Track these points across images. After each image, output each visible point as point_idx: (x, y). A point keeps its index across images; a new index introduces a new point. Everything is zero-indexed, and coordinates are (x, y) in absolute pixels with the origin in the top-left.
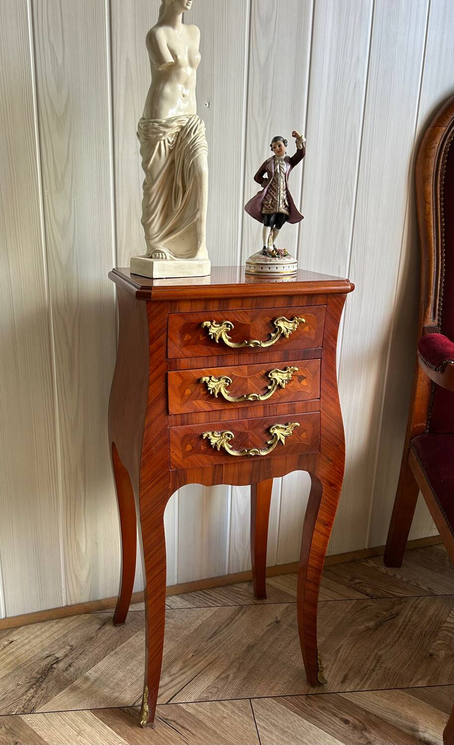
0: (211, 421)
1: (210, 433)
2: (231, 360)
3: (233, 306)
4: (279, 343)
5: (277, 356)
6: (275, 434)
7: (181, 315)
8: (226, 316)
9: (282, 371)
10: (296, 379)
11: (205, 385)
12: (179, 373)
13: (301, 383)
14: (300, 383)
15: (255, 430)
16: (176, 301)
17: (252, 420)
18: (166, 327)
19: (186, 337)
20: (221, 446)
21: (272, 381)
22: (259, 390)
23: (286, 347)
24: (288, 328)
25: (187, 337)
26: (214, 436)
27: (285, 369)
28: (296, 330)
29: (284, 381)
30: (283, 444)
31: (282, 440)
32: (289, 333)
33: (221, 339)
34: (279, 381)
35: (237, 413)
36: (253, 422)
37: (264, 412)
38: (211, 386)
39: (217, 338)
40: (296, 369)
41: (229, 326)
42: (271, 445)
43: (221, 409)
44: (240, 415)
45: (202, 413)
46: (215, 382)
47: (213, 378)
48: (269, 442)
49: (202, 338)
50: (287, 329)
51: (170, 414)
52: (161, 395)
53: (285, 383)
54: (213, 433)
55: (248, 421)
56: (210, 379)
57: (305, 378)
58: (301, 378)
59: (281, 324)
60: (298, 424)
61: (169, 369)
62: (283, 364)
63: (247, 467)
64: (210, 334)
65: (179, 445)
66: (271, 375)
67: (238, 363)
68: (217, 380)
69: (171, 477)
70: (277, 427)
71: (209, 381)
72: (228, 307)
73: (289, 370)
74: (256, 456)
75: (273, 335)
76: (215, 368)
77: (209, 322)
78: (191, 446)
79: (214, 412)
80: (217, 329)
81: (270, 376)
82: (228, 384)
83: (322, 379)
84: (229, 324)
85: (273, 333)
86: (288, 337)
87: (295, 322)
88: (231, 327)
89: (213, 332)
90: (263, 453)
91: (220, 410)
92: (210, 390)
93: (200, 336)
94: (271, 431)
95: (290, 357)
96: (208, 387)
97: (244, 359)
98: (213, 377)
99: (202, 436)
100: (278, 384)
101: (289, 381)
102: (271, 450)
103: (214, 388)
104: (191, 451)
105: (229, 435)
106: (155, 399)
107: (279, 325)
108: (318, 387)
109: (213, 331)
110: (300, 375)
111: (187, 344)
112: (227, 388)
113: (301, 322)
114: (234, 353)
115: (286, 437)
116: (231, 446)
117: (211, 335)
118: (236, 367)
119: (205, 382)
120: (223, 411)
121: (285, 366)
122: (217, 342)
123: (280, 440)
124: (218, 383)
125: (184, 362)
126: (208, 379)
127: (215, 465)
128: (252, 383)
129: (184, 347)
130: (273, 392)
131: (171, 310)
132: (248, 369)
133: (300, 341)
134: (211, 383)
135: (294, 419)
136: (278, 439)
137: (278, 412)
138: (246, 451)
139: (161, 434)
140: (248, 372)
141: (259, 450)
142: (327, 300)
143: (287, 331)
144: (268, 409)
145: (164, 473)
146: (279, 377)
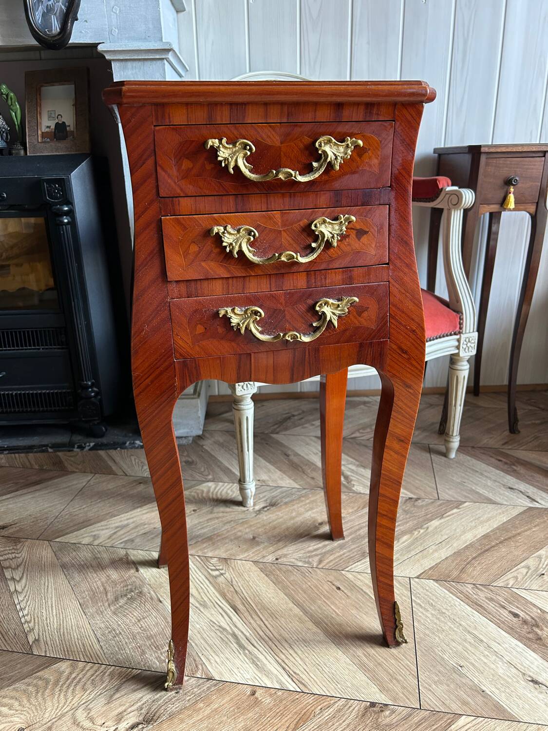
0: (230, 292)
1: (229, 310)
2: (256, 202)
3: (252, 116)
4: (325, 178)
5: (324, 199)
6: (324, 313)
7: (173, 129)
8: (244, 132)
9: (332, 220)
10: (353, 234)
11: (218, 238)
12: (178, 219)
13: (361, 240)
14: (359, 240)
15: (295, 307)
16: (163, 105)
17: (290, 293)
18: (152, 148)
19: (184, 165)
20: (246, 328)
21: (318, 235)
22: (298, 249)
23: (337, 185)
24: (337, 154)
25: (186, 164)
26: (235, 314)
27: (336, 219)
28: (349, 157)
29: (335, 236)
30: (334, 327)
31: (333, 320)
32: (339, 161)
33: (236, 167)
34: (328, 235)
35: (268, 282)
36: (291, 295)
37: (308, 282)
38: (227, 240)
39: (232, 165)
40: (353, 218)
41: (248, 147)
42: (316, 329)
43: (244, 275)
44: (273, 285)
45: (218, 280)
46: (233, 234)
47: (229, 228)
48: (314, 325)
49: (209, 167)
50: (335, 155)
51: (169, 280)
52: (155, 252)
53: (336, 239)
54: (233, 310)
55: (285, 293)
56: (225, 228)
57: (366, 232)
58: (361, 233)
59: (327, 148)
60: (356, 299)
61: (163, 213)
62: (333, 211)
63: (285, 357)
64: (220, 159)
65: (187, 326)
66: (316, 226)
67: (267, 208)
68: (236, 232)
69: (177, 370)
70: (326, 303)
71: (223, 233)
72: (244, 117)
73: (342, 220)
74: (296, 342)
75: (315, 164)
76: (231, 214)
77: (217, 141)
78: (202, 327)
79: (235, 280)
80: (229, 151)
81: (313, 228)
82: (252, 239)
83: (392, 235)
84: (247, 145)
85: (315, 162)
86: (337, 167)
87: (347, 146)
88: (251, 150)
89: (224, 156)
90: (306, 339)
91: (244, 277)
92: (226, 247)
93: (205, 162)
94: (318, 308)
95: (344, 202)
96: (223, 242)
97: (277, 202)
98: (229, 226)
99: (217, 313)
100: (326, 239)
101: (343, 237)
102: (318, 335)
103: (231, 244)
104: (203, 334)
105: (256, 313)
106: (146, 258)
107: (323, 148)
108: (385, 246)
109: (223, 154)
110: (358, 227)
111: (186, 175)
112: (252, 244)
113: (357, 147)
114: (258, 192)
115: (339, 317)
116: (260, 329)
117: (221, 162)
118: (264, 213)
119: (217, 234)
120: (248, 279)
121: (336, 215)
122: (232, 171)
123: (330, 321)
124: (238, 235)
125: (186, 204)
126: (222, 229)
127: (240, 355)
128: (288, 238)
129: (182, 179)
130: (319, 251)
131: (157, 119)
132: (282, 217)
133: (356, 176)
134: (226, 235)
135: (351, 292)
136: (328, 319)
137: (327, 281)
138: (282, 335)
139: (159, 309)
140: (282, 221)
141: (300, 335)
142: (394, 113)
143: (336, 158)
144: (313, 277)
145: (166, 363)
146: (327, 229)
